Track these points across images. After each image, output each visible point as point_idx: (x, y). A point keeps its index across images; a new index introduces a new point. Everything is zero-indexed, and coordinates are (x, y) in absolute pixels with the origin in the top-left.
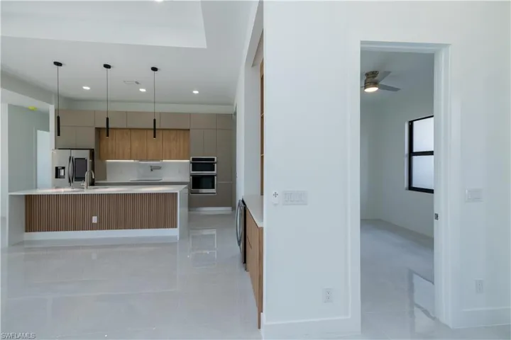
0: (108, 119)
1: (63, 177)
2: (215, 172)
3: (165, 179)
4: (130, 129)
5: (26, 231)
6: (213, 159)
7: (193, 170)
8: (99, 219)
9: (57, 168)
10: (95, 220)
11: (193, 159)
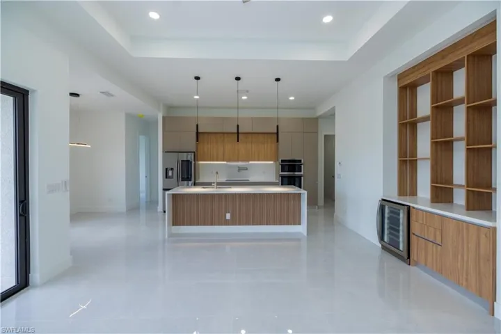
0: (238, 126)
1: (172, 177)
2: (302, 173)
3: (252, 179)
4: (224, 133)
5: (173, 225)
6: (300, 161)
7: (282, 171)
8: (232, 216)
9: (166, 169)
10: (228, 216)
11: (282, 161)
